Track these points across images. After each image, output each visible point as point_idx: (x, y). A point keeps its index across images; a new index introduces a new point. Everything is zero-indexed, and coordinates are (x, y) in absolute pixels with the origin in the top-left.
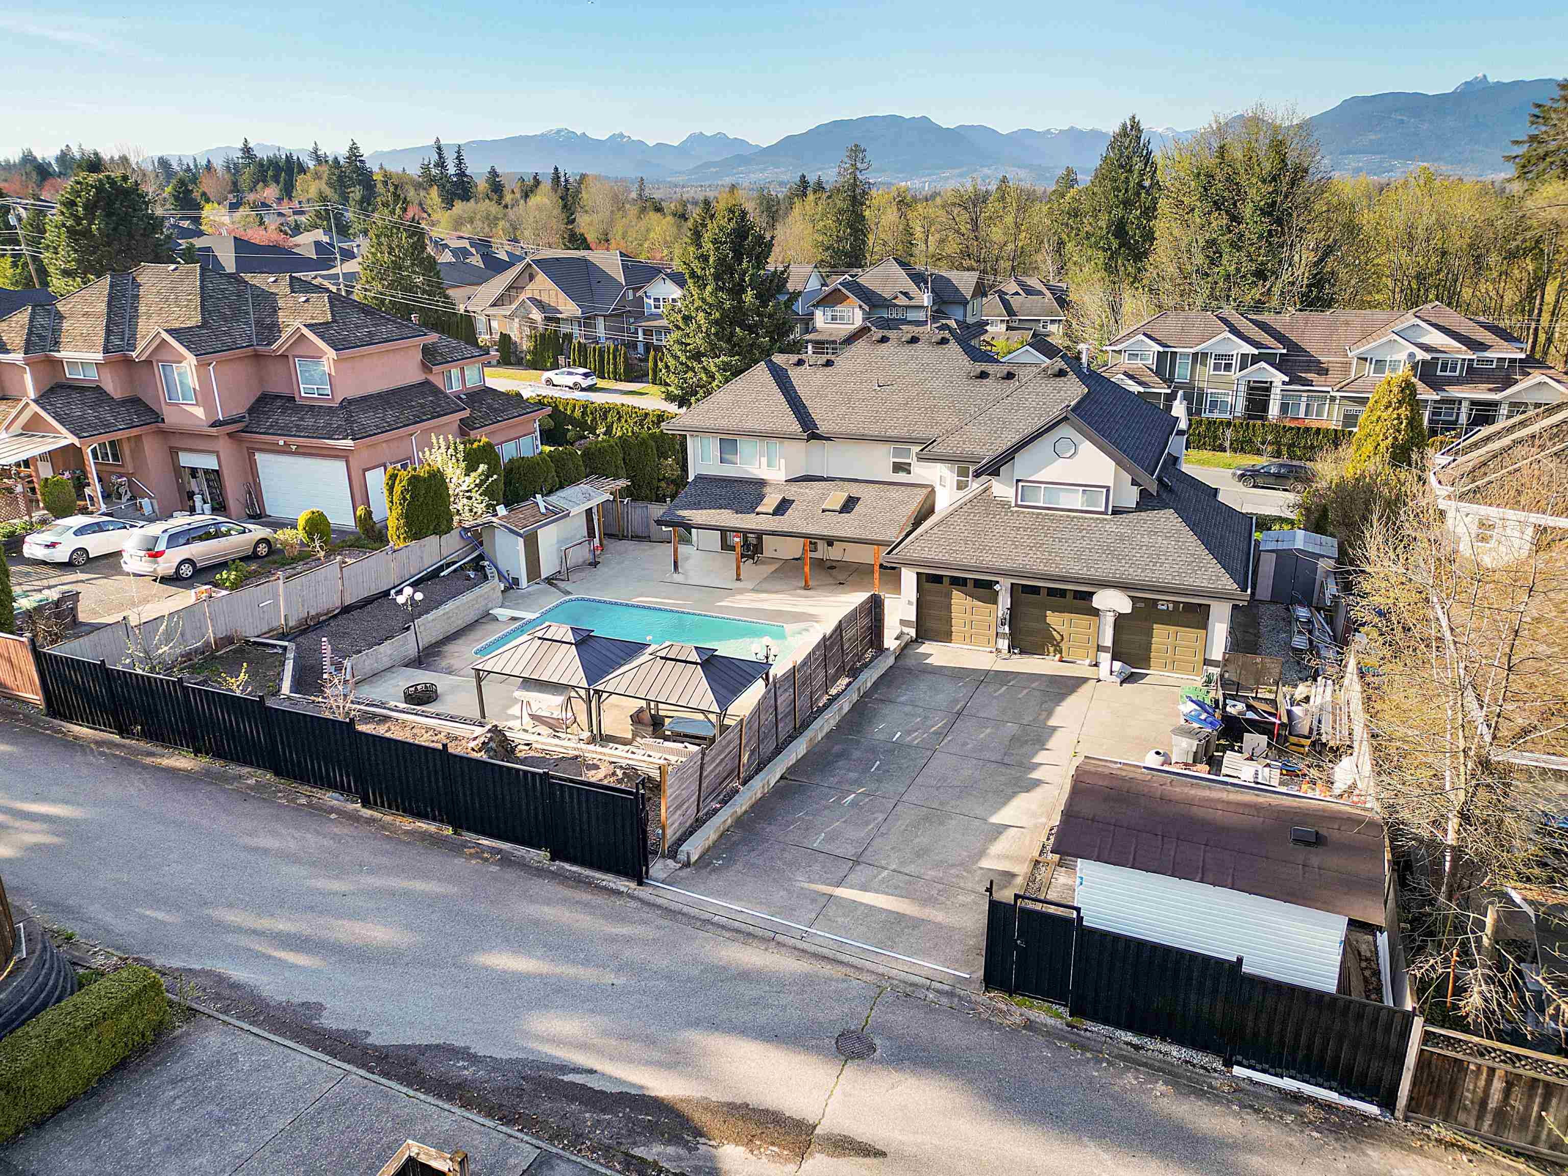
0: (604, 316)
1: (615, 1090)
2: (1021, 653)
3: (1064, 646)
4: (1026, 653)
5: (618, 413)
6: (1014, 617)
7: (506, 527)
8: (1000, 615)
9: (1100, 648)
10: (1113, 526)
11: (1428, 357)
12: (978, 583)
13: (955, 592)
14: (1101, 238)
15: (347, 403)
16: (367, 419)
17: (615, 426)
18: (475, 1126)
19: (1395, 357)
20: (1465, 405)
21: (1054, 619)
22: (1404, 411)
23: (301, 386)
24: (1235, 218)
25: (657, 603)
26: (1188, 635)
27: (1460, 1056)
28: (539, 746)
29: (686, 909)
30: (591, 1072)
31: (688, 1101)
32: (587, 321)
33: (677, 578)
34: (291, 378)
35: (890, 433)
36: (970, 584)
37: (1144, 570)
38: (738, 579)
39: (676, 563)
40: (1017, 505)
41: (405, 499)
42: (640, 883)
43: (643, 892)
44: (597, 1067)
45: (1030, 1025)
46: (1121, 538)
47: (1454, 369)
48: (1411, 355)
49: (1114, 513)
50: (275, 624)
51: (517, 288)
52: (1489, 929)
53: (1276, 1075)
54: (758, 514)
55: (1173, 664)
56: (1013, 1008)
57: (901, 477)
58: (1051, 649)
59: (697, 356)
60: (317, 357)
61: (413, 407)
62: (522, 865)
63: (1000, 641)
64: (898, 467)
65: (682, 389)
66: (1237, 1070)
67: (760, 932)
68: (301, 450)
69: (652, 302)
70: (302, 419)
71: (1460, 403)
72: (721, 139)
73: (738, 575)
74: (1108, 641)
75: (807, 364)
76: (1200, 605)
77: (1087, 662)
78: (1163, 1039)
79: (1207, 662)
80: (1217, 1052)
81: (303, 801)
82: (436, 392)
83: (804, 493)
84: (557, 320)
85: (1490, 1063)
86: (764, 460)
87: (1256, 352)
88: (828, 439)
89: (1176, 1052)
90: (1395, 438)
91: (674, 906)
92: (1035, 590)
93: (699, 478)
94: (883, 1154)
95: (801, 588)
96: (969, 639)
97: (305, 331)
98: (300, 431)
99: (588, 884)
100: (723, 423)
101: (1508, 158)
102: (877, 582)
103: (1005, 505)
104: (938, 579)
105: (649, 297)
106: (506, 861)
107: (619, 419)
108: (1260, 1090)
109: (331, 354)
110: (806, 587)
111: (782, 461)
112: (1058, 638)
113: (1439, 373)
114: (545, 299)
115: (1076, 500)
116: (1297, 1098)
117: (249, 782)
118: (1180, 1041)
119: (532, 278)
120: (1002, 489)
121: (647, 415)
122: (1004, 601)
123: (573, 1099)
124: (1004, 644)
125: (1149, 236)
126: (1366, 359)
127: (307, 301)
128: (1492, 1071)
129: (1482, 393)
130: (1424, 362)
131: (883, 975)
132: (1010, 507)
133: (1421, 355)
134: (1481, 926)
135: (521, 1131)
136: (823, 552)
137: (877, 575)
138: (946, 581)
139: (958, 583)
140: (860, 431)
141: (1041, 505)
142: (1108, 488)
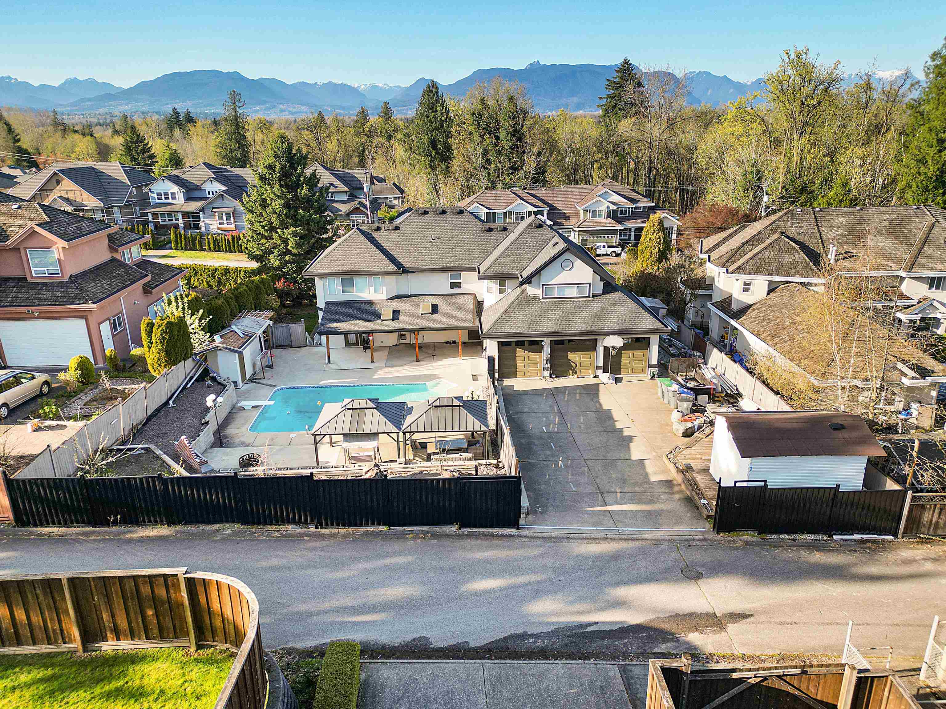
0: (120, 207)
1: (617, 627)
2: (556, 377)
3: (577, 370)
4: (559, 377)
5: (194, 270)
6: (552, 359)
7: (228, 349)
8: (545, 358)
9: (598, 368)
10: (595, 304)
11: (615, 207)
12: (532, 343)
13: (518, 349)
14: (425, 149)
15: (73, 279)
16: (92, 288)
17: (193, 279)
18: (575, 666)
19: (601, 209)
20: (633, 230)
21: (572, 356)
22: (661, 234)
23: (33, 270)
24: (497, 138)
25: (332, 383)
26: (639, 354)
27: (922, 503)
28: (393, 470)
29: (553, 535)
30: (596, 623)
31: (653, 620)
32: (108, 210)
33: (332, 366)
34: (22, 263)
35: (449, 266)
36: (527, 344)
37: (618, 324)
38: (373, 362)
39: (329, 357)
40: (543, 298)
41: (164, 338)
42: (518, 529)
43: (522, 532)
44: (596, 620)
45: (747, 543)
46: (601, 309)
47: (625, 213)
48: (608, 207)
49: (593, 296)
50: (118, 436)
51: (46, 190)
52: (916, 449)
53: (850, 535)
54: (383, 320)
55: (632, 371)
56: (735, 538)
57: (456, 290)
58: (571, 372)
59: (272, 229)
60: (47, 247)
61: (116, 277)
62: (448, 536)
63: (545, 372)
64: (454, 285)
65: (262, 250)
66: (836, 537)
67: (599, 536)
68: (42, 315)
69: (155, 196)
70: (39, 293)
71: (630, 229)
72: (91, 83)
73: (372, 359)
74: (601, 364)
75: (383, 230)
76: (644, 338)
77: (592, 376)
78: (803, 533)
79: (650, 366)
80: (824, 533)
81: (276, 534)
82: (122, 264)
83: (402, 305)
84: (83, 210)
85: (935, 503)
86: (372, 289)
87: (536, 210)
88: (412, 272)
89: (810, 537)
90: (659, 248)
91: (546, 535)
92: (562, 342)
93: (328, 304)
94: (751, 615)
95: (414, 361)
96: (527, 374)
97: (38, 229)
98: (41, 302)
99: (493, 536)
100: (344, 269)
101: (599, 106)
102: (460, 351)
103: (536, 298)
104: (508, 344)
105: (153, 192)
106: (434, 535)
107: (196, 274)
108: (848, 542)
109: (61, 243)
110: (418, 360)
111: (384, 288)
112: (574, 365)
113: (619, 215)
114: (71, 196)
115: (573, 292)
116: (863, 542)
117: (227, 532)
118: (809, 533)
119: (58, 182)
120: (533, 291)
121: (216, 269)
122: (547, 350)
123: (603, 638)
124: (547, 374)
125: (449, 148)
126: (587, 211)
127: (20, 207)
128: (935, 505)
129: (638, 224)
130: (613, 210)
131: (669, 540)
132: (539, 299)
133: (612, 207)
134: (913, 448)
135: (595, 660)
136: (410, 339)
137: (460, 347)
138: (513, 344)
139: (520, 344)
140: (431, 266)
141: (556, 296)
142: (590, 284)
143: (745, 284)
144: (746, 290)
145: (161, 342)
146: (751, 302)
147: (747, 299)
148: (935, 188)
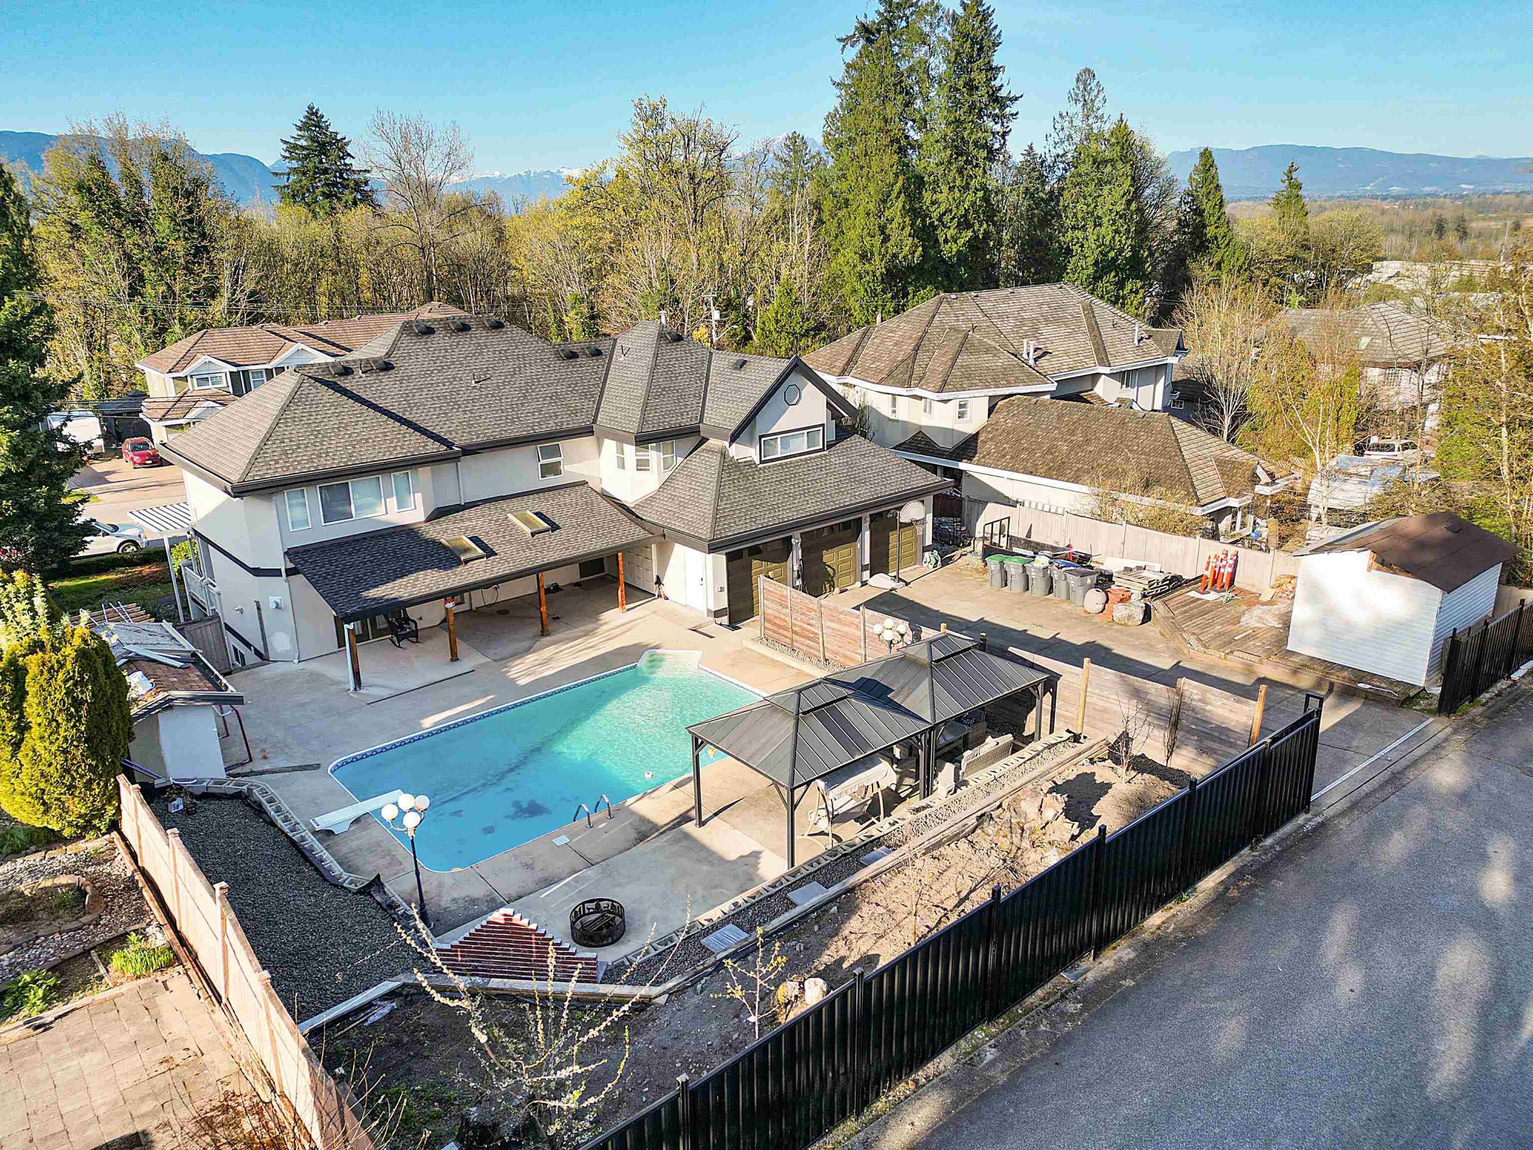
3: (837, 578)
6: (804, 569)
8: (795, 568)
13: (754, 562)
21: (827, 557)
35: (539, 430)
36: (767, 549)
38: (455, 659)
39: (357, 674)
43: (1322, 813)
49: (827, 448)
54: (466, 562)
57: (556, 480)
58: (829, 585)
62: (1267, 864)
64: (547, 470)
73: (453, 654)
74: (868, 560)
75: (358, 372)
77: (857, 584)
79: (926, 549)
86: (391, 501)
95: (538, 637)
100: (327, 463)
102: (622, 593)
103: (750, 464)
104: (739, 555)
106: (1258, 873)
110: (544, 634)
111: (419, 496)
112: (831, 572)
122: (797, 553)
132: (756, 465)
137: (622, 587)
138: (745, 553)
139: (755, 552)
140: (505, 435)
141: (779, 456)
142: (823, 425)
143: (961, 406)
144: (961, 415)
145: (69, 719)
146: (972, 431)
147: (969, 427)
148: (884, 291)
